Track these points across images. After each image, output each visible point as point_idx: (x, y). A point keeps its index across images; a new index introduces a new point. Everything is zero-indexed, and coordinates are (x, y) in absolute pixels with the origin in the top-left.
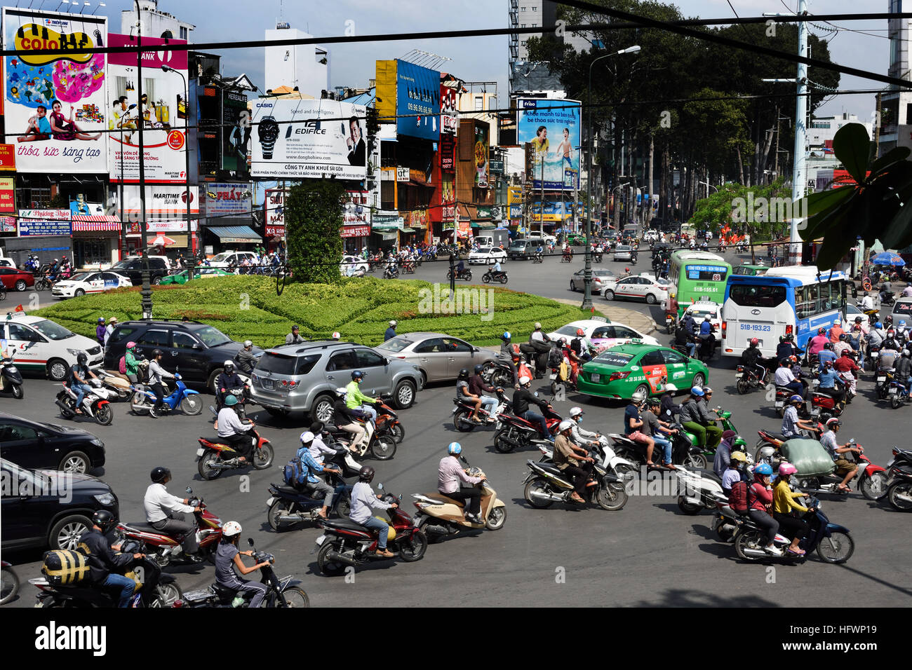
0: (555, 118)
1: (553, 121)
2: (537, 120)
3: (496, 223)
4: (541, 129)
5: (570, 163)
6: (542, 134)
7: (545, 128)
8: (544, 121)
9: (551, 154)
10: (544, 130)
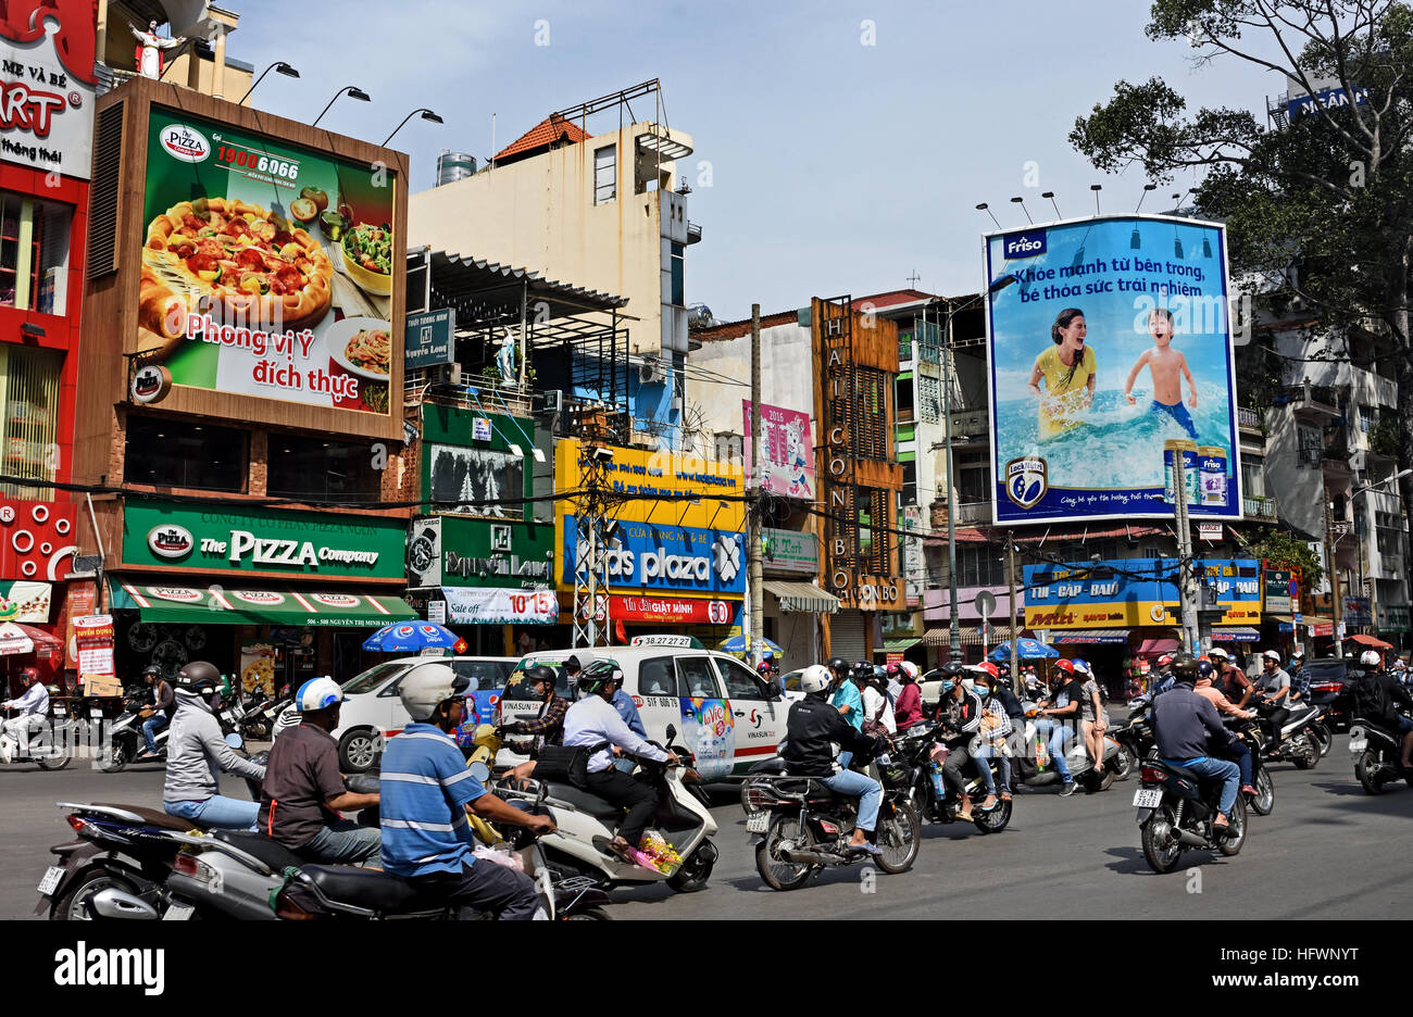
0: (1111, 276)
1: (1105, 287)
2: (1053, 292)
3: (423, 601)
4: (1064, 322)
5: (1187, 423)
6: (1070, 334)
7: (1078, 313)
8: (1075, 291)
9: (1105, 396)
10: (1075, 321)
